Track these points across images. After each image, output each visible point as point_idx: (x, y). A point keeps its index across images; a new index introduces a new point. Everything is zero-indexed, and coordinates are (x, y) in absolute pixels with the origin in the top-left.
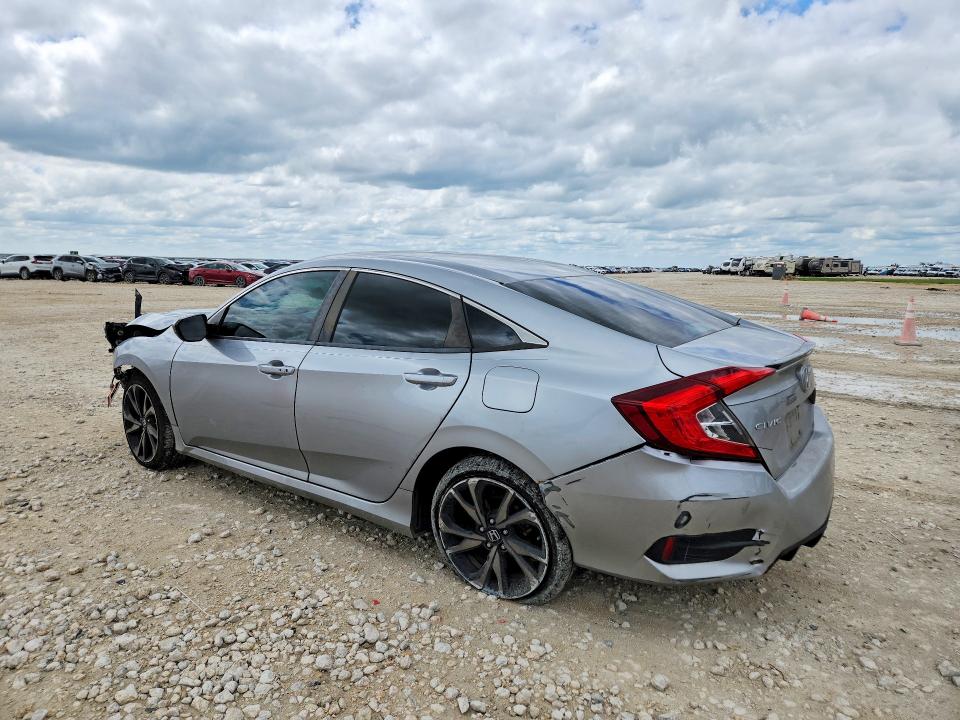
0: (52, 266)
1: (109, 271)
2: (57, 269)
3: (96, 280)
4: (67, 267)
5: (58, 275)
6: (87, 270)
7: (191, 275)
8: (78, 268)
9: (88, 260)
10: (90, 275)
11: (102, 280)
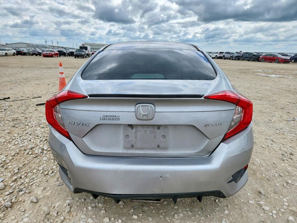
0: (223, 55)
1: (237, 57)
2: (224, 56)
3: (232, 60)
4: (226, 56)
5: (223, 58)
6: (231, 56)
7: (260, 58)
8: (229, 56)
9: (232, 53)
10: (231, 58)
11: (234, 60)
